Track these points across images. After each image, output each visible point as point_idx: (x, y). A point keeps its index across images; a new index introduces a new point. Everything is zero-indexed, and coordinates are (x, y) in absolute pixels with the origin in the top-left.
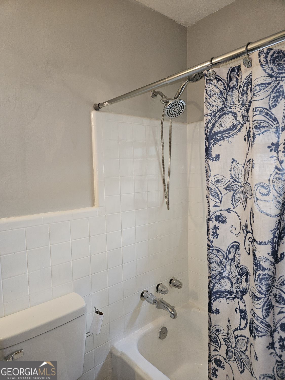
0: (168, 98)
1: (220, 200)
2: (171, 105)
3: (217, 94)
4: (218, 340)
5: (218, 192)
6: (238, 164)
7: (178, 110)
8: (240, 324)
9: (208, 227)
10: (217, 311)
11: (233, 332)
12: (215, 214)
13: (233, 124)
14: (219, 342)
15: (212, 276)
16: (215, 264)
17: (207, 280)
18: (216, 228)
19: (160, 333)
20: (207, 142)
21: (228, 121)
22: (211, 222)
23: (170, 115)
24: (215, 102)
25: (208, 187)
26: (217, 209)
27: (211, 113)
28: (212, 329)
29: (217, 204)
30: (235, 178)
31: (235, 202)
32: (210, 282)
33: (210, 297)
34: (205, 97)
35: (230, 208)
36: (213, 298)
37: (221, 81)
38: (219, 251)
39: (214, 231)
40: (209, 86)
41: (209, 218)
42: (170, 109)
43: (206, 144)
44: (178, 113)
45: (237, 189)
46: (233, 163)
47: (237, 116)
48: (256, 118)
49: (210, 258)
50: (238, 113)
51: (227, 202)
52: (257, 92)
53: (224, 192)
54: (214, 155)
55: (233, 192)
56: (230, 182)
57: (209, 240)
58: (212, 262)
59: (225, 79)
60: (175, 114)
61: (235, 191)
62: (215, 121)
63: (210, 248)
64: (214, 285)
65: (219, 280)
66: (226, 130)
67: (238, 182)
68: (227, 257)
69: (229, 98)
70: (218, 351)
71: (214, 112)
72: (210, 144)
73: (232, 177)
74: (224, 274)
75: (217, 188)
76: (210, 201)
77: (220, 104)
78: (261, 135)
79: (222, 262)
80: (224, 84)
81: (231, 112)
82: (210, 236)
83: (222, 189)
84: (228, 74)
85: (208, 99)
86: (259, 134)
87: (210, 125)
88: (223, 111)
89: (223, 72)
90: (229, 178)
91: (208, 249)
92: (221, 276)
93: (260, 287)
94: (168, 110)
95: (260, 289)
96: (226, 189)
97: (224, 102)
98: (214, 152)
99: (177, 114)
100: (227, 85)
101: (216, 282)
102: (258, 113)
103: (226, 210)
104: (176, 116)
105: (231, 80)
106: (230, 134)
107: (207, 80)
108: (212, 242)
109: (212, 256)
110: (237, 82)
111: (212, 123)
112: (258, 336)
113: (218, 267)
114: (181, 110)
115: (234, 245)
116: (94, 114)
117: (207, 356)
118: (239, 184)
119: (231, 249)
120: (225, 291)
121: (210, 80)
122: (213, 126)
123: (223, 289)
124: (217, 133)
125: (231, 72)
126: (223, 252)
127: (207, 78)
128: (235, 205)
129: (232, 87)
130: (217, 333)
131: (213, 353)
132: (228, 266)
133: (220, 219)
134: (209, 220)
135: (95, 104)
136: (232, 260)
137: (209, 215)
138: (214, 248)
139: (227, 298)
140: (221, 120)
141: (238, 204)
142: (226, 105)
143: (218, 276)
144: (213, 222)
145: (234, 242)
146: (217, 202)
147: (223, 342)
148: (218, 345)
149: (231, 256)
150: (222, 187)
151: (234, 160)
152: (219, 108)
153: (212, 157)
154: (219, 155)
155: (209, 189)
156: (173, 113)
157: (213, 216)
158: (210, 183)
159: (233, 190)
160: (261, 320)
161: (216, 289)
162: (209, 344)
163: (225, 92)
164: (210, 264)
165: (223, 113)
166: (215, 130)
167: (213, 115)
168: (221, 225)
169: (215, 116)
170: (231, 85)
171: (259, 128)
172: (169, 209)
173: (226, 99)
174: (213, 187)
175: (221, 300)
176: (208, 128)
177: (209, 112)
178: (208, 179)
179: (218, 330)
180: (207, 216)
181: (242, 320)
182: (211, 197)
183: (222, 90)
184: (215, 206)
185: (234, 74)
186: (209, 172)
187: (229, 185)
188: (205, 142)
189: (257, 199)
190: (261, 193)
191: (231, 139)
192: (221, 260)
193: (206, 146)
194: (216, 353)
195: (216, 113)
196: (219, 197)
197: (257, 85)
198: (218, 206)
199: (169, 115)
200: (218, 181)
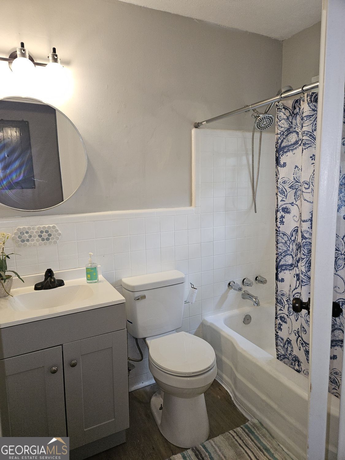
0: (259, 112)
1: (286, 195)
2: (261, 119)
3: (285, 119)
4: (283, 302)
5: (284, 190)
6: (299, 169)
7: (267, 123)
8: (296, 285)
9: (276, 217)
10: (283, 280)
11: (292, 292)
12: (282, 207)
13: (296, 140)
14: (284, 303)
15: (279, 253)
16: (281, 244)
17: (275, 256)
18: (282, 217)
19: (244, 319)
20: (277, 154)
21: (293, 138)
22: (279, 213)
23: (260, 128)
24: (283, 124)
25: (277, 187)
26: (283, 203)
27: (281, 133)
28: (278, 293)
29: (284, 199)
30: (296, 179)
31: (297, 197)
32: (277, 258)
33: (277, 269)
34: (276, 121)
35: (293, 202)
36: (279, 270)
37: (288, 109)
38: (284, 234)
39: (281, 219)
40: (279, 113)
41: (277, 210)
42: (260, 123)
43: (276, 155)
44: (268, 126)
45: (298, 188)
46: (295, 169)
47: (299, 135)
48: (304, 138)
49: (277, 240)
50: (299, 132)
51: (291, 198)
52: (305, 121)
53: (289, 190)
54: (282, 163)
55: (295, 190)
56: (293, 183)
57: (277, 226)
58: (279, 243)
59: (291, 108)
60: (265, 127)
61: (297, 189)
62: (283, 138)
63: (278, 232)
64: (280, 260)
65: (284, 256)
66: (292, 145)
67: (298, 182)
68: (291, 239)
69: (294, 121)
70: (283, 310)
71: (282, 132)
72: (279, 155)
73: (295, 179)
74: (288, 252)
75: (283, 187)
76: (279, 197)
77: (287, 126)
78: (306, 149)
79: (286, 243)
80: (290, 112)
81: (295, 131)
82: (278, 223)
83: (287, 187)
84: (293, 104)
85: (278, 122)
86: (305, 149)
87: (280, 141)
88: (290, 131)
89: (289, 103)
90: (292, 179)
91: (277, 233)
92: (286, 253)
93: (304, 251)
94: (257, 124)
95: (304, 252)
96: (290, 188)
97: (290, 125)
98: (282, 160)
99: (266, 127)
100: (292, 112)
101: (282, 258)
102: (305, 135)
103: (290, 204)
104: (265, 129)
105: (295, 108)
106: (294, 148)
107: (278, 109)
108: (280, 227)
109: (279, 238)
110: (299, 110)
111: (281, 139)
112: (303, 286)
113: (284, 246)
114: (270, 123)
115: (295, 229)
116: (194, 131)
117: (275, 314)
118: (300, 184)
119: (293, 233)
120: (288, 265)
121: (280, 109)
122: (282, 141)
123: (287, 263)
124: (284, 147)
125: (295, 103)
126: (287, 235)
127: (278, 108)
128: (297, 200)
129: (296, 114)
130: (283, 297)
131: (279, 312)
132: (291, 246)
133: (286, 210)
134: (277, 211)
135: (196, 123)
136: (294, 241)
137: (277, 208)
138: (281, 232)
139: (290, 270)
140: (288, 138)
141: (298, 199)
142: (292, 127)
143: (283, 253)
144: (280, 213)
145: (295, 227)
146: (283, 198)
147: (286, 303)
148: (283, 306)
149: (293, 238)
150: (287, 186)
151: (296, 167)
152: (286, 129)
153: (280, 165)
154: (286, 163)
155: (278, 188)
156: (262, 126)
157: (281, 208)
158: (278, 183)
159: (295, 189)
160: (304, 273)
161: (281, 263)
162: (276, 304)
163: (290, 118)
164: (277, 244)
165: (289, 132)
166: (284, 144)
167: (282, 134)
168: (287, 215)
169: (283, 134)
170: (295, 112)
171: (305, 145)
172: (256, 212)
173: (292, 123)
174: (281, 187)
175: (286, 271)
176: (278, 143)
177: (279, 132)
178: (277, 181)
179: (283, 295)
180: (276, 208)
181: (297, 281)
182: (279, 194)
183: (288, 116)
184: (282, 201)
185: (298, 104)
186: (278, 176)
187: (292, 185)
188: (276, 153)
189: (303, 192)
190: (305, 188)
191: (294, 151)
192: (286, 241)
193: (276, 156)
194: (281, 312)
195: (284, 133)
196: (285, 194)
197: (305, 116)
198: (284, 201)
199: (258, 128)
200: (284, 182)
